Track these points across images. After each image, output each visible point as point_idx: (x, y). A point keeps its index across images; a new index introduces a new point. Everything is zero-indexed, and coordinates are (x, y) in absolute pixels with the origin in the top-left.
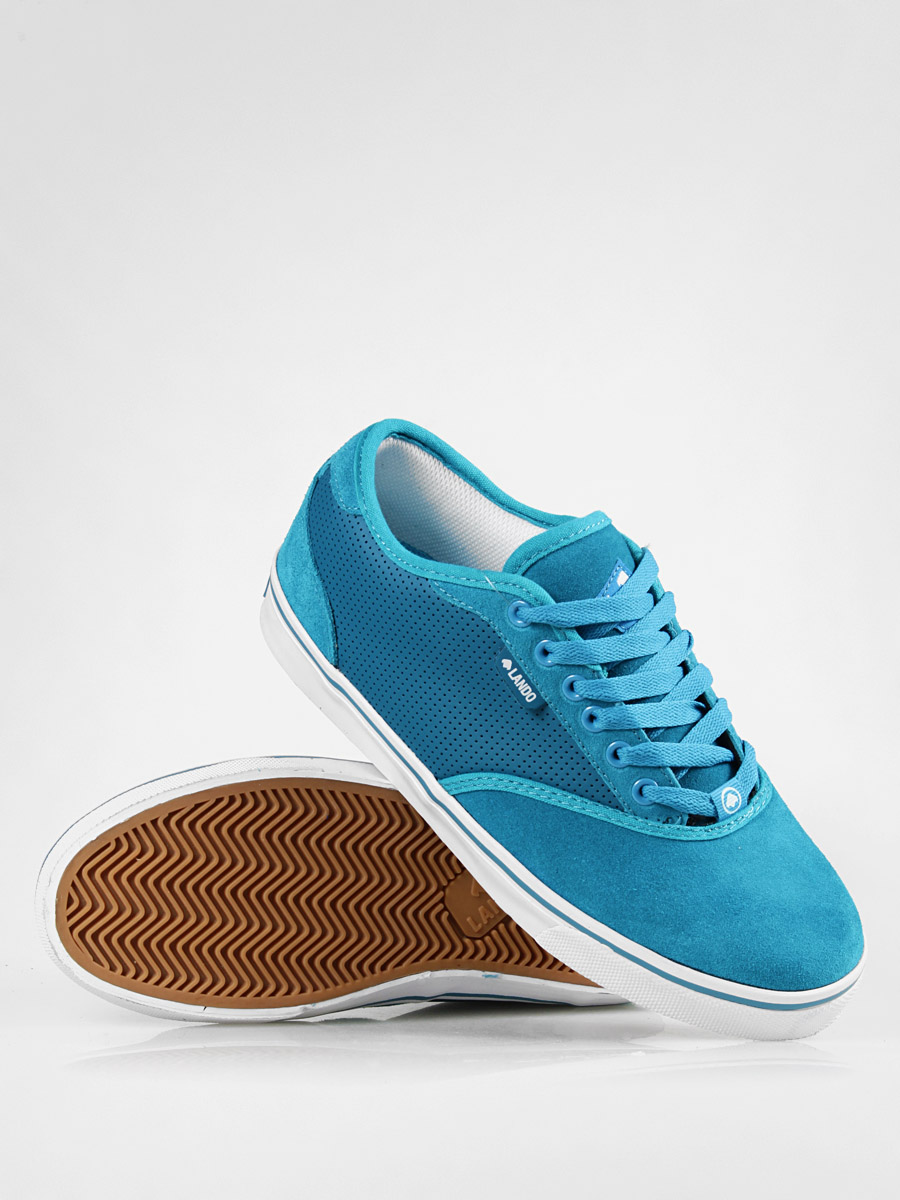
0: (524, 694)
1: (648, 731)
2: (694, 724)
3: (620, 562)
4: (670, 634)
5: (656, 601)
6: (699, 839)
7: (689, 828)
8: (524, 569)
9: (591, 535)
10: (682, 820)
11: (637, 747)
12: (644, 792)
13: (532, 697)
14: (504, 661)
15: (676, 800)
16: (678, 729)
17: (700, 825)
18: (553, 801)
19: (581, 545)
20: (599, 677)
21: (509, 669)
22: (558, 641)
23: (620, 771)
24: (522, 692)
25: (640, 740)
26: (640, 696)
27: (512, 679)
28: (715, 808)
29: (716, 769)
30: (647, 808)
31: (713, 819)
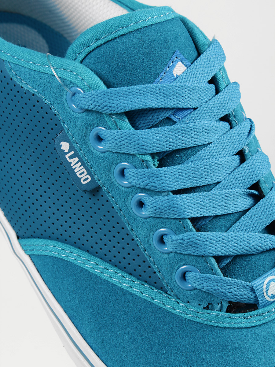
0: (80, 176)
1: (194, 220)
2: (245, 212)
3: (178, 53)
4: (230, 124)
5: (217, 91)
6: (236, 326)
7: (228, 314)
8: (82, 56)
9: (151, 25)
10: (222, 306)
11: (181, 236)
12: (186, 278)
13: (87, 179)
14: (63, 143)
15: (216, 288)
16: (227, 217)
17: (240, 312)
18: (106, 276)
19: (139, 35)
20: (148, 167)
21: (67, 151)
22: (110, 129)
23: (165, 256)
24: (77, 174)
25: (185, 229)
26: (189, 185)
27: (69, 161)
28: (256, 297)
29: (262, 256)
30: (189, 293)
31: (253, 306)
